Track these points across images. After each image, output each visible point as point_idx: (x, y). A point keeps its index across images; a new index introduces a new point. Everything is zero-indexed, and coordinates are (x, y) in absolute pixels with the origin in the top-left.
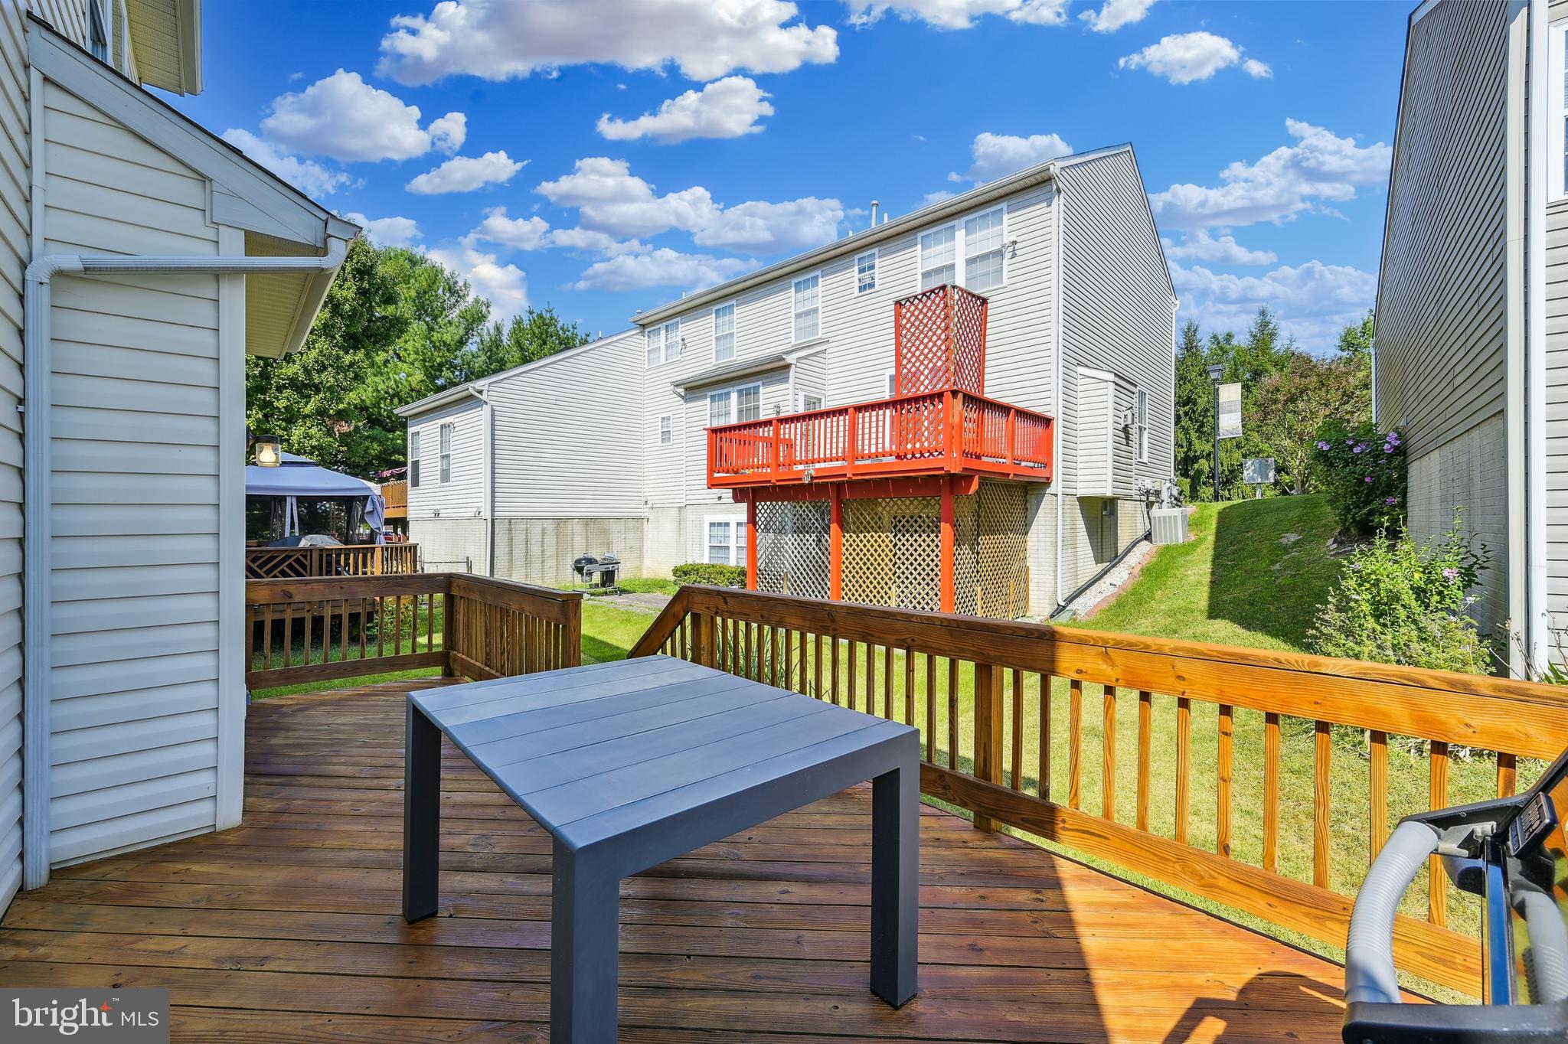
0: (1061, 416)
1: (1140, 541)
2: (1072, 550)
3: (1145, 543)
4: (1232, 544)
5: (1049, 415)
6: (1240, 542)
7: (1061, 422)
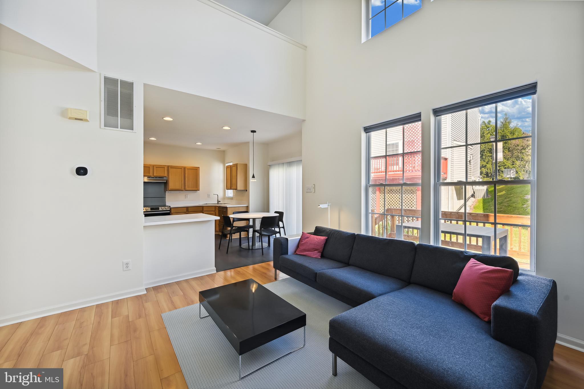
0: (450, 158)
1: (471, 197)
2: (453, 200)
3: (472, 198)
4: (506, 199)
5: (446, 157)
6: (509, 198)
7: (450, 160)
